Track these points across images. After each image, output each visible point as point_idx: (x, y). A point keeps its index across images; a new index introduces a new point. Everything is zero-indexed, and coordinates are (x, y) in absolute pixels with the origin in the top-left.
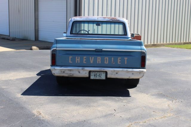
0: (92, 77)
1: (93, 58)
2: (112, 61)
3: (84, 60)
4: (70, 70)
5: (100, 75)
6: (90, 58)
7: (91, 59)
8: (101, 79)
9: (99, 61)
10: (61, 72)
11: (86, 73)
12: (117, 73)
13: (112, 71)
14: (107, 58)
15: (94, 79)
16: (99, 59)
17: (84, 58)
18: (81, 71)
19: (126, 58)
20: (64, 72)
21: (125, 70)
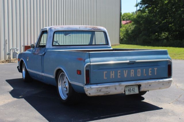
0: (127, 93)
1: (127, 71)
2: (144, 72)
3: (119, 74)
4: (107, 88)
5: (134, 89)
6: (124, 71)
7: (125, 73)
8: (135, 93)
9: (132, 74)
10: (98, 90)
11: (122, 89)
12: (150, 85)
13: (146, 84)
14: (140, 70)
15: (129, 94)
16: (132, 72)
17: (118, 73)
18: (118, 88)
19: (156, 69)
20: (100, 91)
21: (157, 81)
